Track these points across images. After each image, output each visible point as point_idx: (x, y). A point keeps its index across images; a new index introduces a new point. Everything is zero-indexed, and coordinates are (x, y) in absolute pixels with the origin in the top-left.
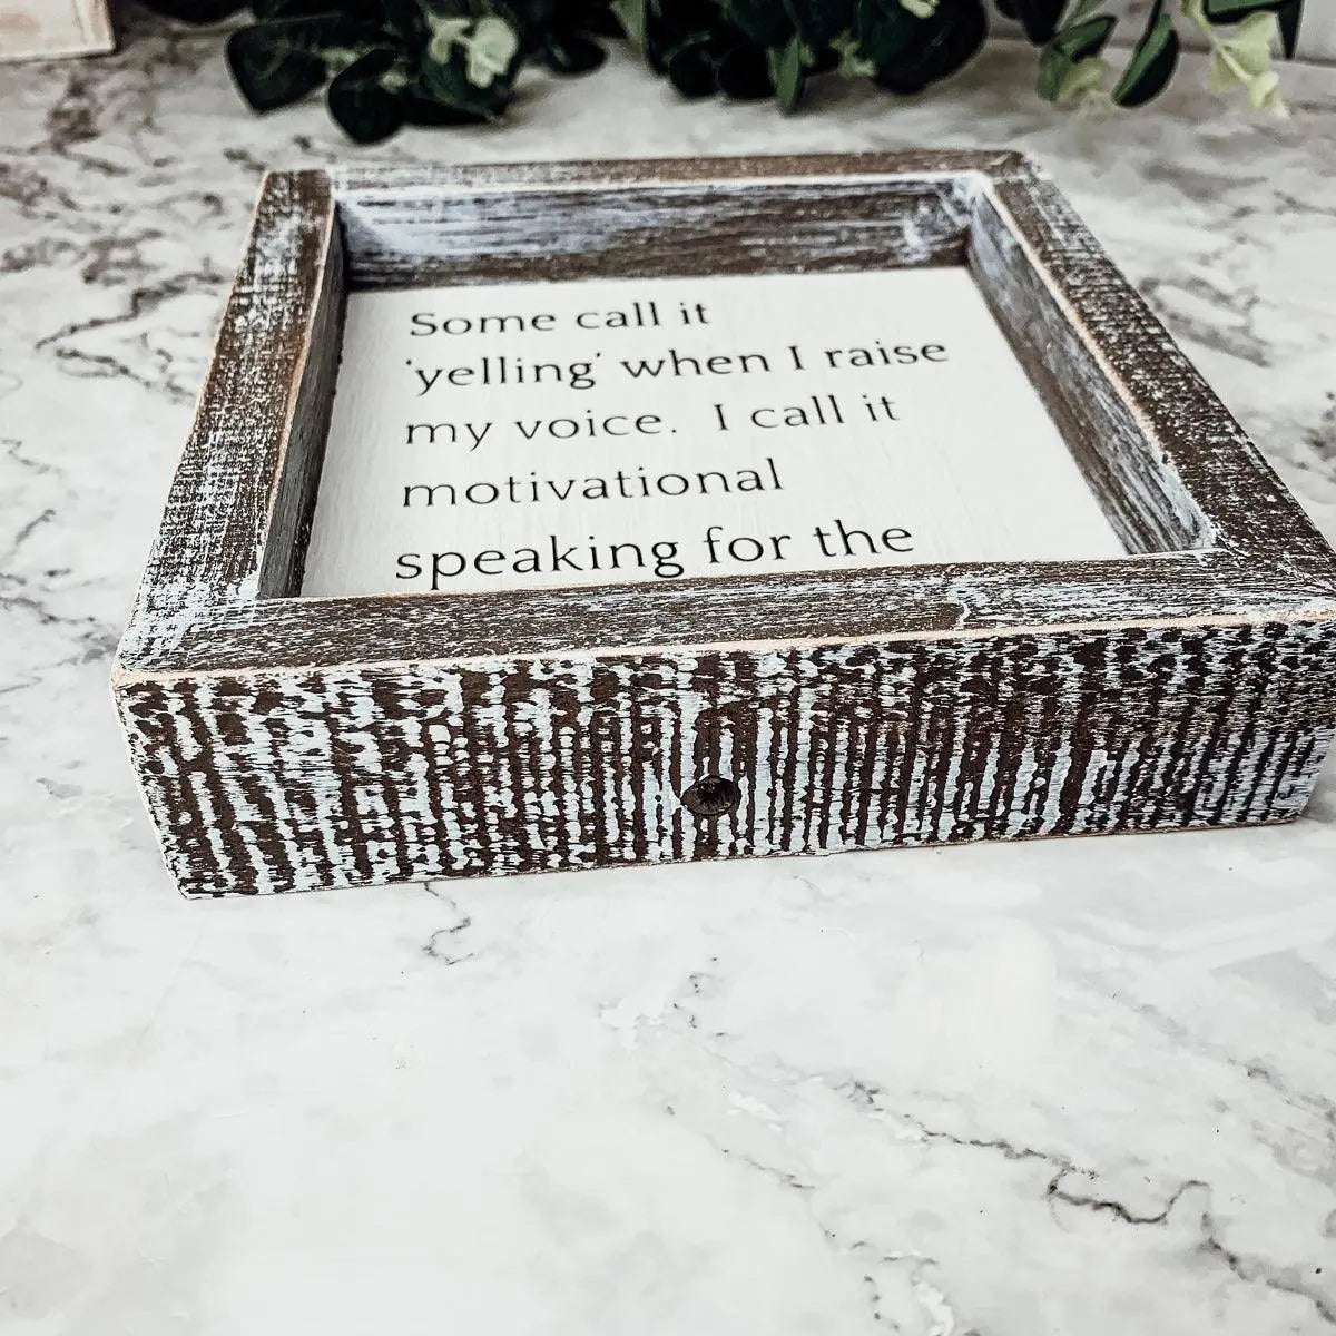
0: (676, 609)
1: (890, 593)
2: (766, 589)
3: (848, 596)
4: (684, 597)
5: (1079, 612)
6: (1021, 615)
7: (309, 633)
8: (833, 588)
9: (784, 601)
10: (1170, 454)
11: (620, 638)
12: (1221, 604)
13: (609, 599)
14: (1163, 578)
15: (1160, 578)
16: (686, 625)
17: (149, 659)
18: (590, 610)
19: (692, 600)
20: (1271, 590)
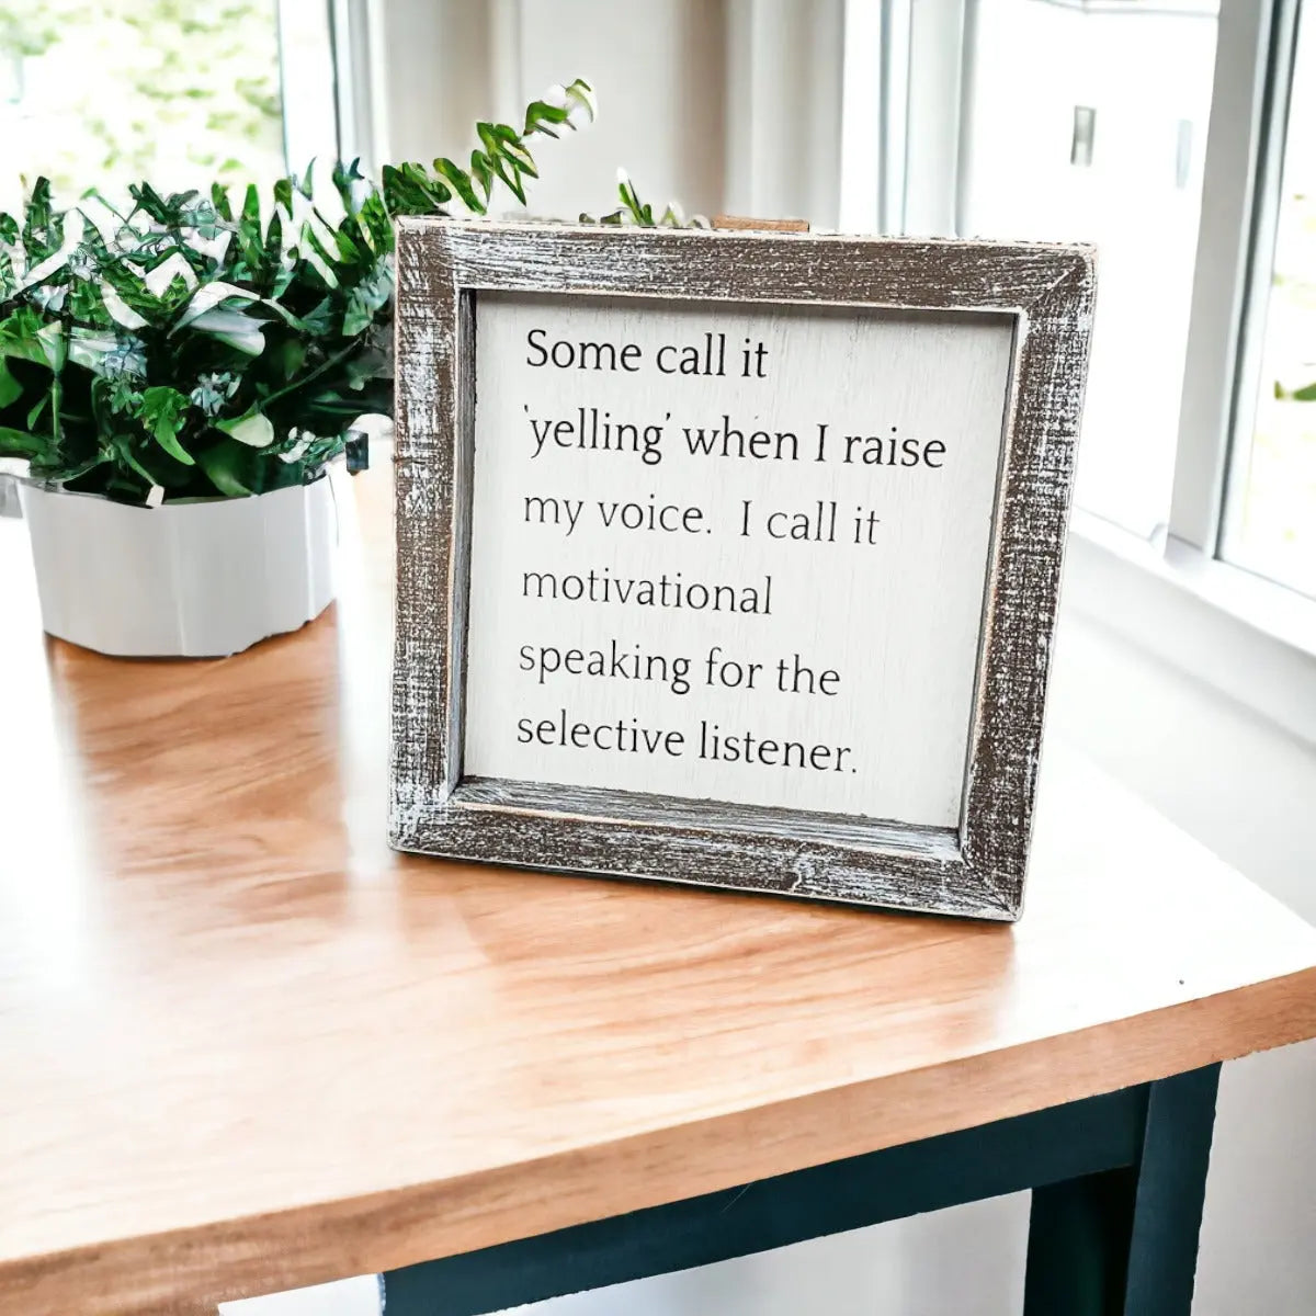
0: (652, 848)
1: (765, 858)
2: (701, 843)
3: (742, 856)
4: (658, 841)
5: (856, 892)
6: (825, 888)
7: (474, 833)
8: (735, 848)
9: (709, 853)
10: (976, 766)
11: (621, 866)
12: (935, 901)
13: (619, 835)
14: (915, 876)
15: (913, 874)
16: (654, 862)
17: (403, 839)
18: (609, 842)
19: (662, 844)
20: (969, 896)
